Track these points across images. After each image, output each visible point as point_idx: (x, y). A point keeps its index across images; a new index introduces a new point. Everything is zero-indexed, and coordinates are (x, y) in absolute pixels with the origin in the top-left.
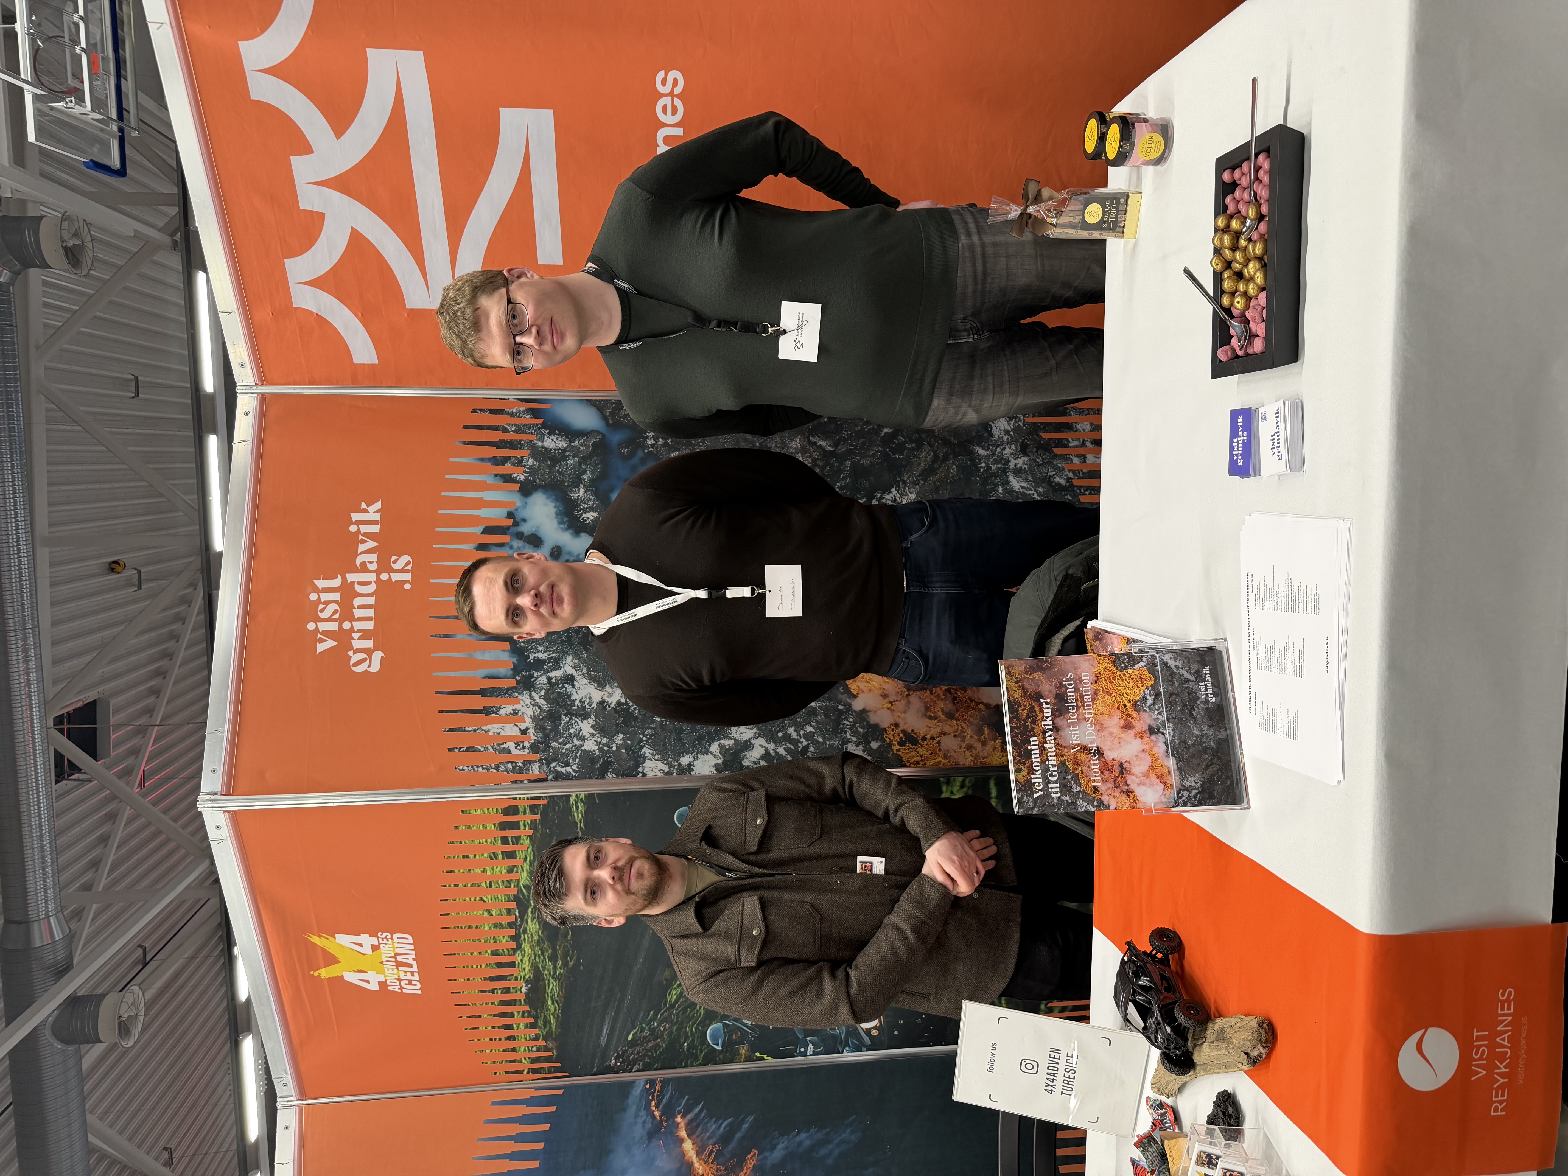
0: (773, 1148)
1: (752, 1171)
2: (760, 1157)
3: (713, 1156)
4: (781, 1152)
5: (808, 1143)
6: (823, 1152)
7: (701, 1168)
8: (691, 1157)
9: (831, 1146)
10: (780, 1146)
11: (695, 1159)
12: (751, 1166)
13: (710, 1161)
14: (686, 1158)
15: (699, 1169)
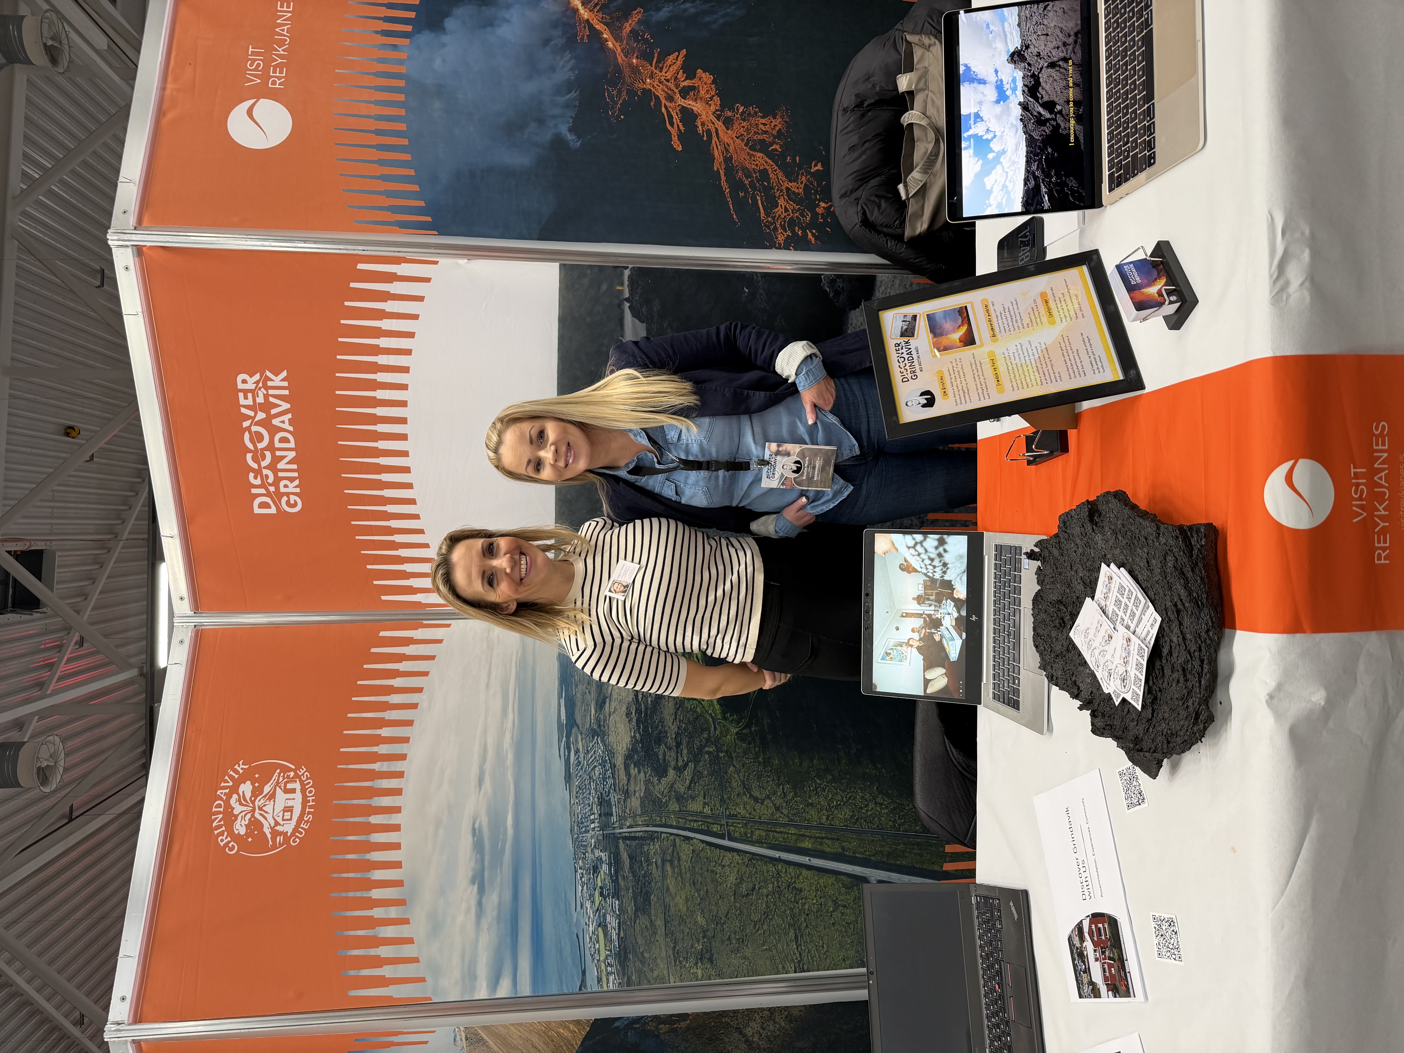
0: (659, 10)
1: (637, 23)
2: (646, 14)
3: (598, 7)
4: (666, 13)
5: (693, 11)
6: (708, 19)
7: (586, 14)
8: (577, 5)
9: (716, 16)
10: (665, 9)
11: (580, 7)
12: (636, 20)
13: (596, 11)
14: (571, 5)
15: (584, 14)
